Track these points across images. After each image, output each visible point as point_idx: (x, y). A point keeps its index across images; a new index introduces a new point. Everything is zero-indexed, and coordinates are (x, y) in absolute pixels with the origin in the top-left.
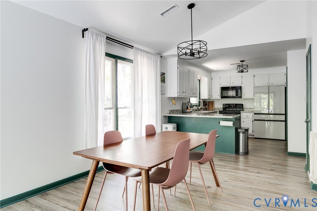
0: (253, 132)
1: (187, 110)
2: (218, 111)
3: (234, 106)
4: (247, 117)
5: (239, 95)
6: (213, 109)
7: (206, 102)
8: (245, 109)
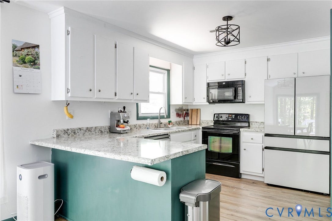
0: (263, 170)
1: (118, 129)
2: (201, 127)
3: (232, 119)
4: (252, 141)
5: (240, 97)
6: (198, 123)
7: (188, 110)
8: (253, 123)
